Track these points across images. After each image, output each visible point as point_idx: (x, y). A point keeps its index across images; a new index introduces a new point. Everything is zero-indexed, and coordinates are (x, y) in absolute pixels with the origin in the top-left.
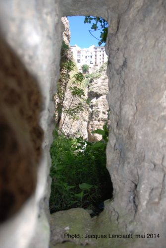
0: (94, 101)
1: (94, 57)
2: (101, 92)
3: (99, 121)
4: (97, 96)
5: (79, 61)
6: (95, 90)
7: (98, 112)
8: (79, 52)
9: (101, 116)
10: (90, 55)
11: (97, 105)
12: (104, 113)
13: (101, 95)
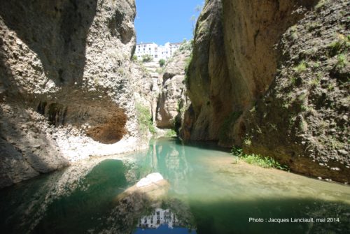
0: (168, 81)
1: (169, 52)
2: (174, 73)
3: (173, 98)
4: (171, 76)
5: (156, 56)
6: (169, 72)
7: (172, 90)
8: (156, 49)
9: (175, 93)
10: (166, 51)
11: (171, 84)
12: (177, 91)
13: (174, 75)
